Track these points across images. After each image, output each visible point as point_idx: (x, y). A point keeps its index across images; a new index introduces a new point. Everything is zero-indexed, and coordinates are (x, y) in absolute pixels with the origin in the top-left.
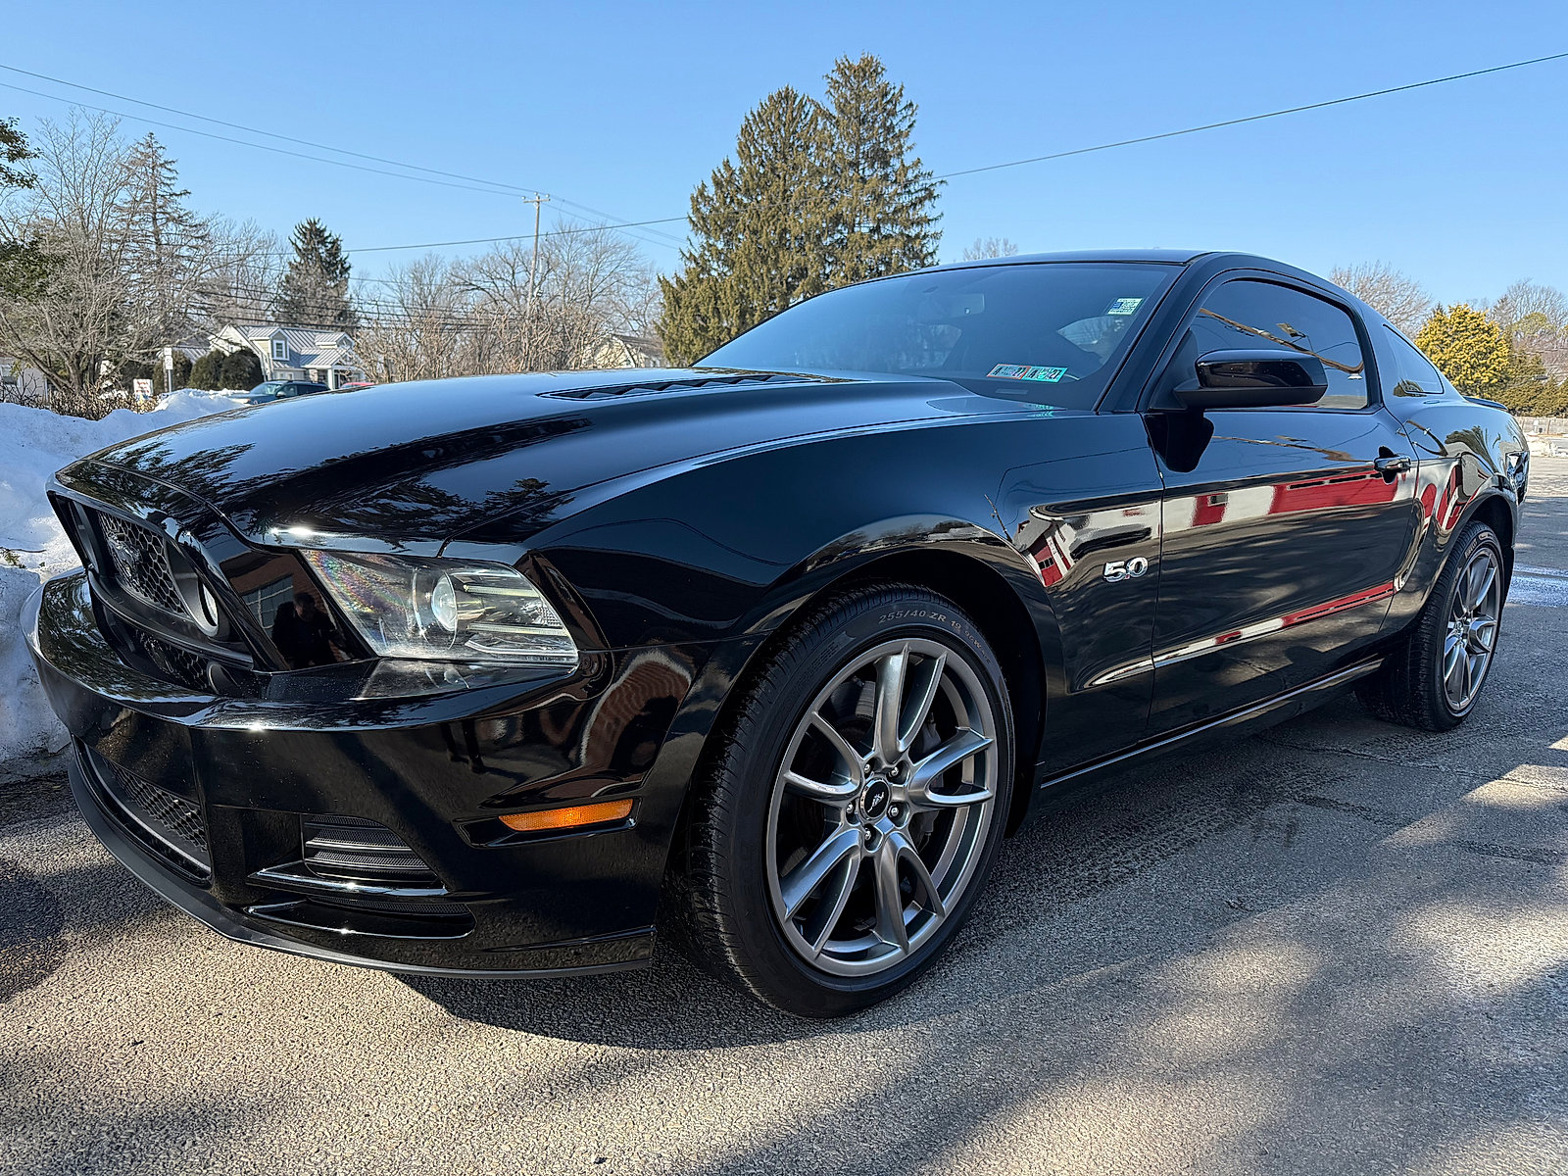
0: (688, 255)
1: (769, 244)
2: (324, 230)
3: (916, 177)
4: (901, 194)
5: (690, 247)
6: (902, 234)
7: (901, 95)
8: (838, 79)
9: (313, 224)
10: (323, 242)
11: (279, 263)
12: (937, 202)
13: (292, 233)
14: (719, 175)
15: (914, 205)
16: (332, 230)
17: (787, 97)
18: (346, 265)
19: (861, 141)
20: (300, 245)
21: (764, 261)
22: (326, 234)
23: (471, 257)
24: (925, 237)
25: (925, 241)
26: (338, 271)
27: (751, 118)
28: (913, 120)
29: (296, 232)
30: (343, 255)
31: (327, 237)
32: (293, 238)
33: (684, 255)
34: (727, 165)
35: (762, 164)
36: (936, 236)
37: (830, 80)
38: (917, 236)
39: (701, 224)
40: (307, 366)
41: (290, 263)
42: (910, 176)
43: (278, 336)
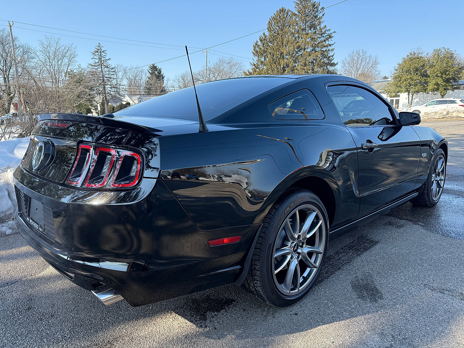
0: (252, 64)
1: (277, 57)
2: (157, 66)
3: (325, 31)
4: (320, 37)
5: (253, 61)
6: (320, 50)
7: (320, 5)
8: (298, 2)
9: (153, 65)
10: (156, 70)
11: (145, 76)
12: (332, 39)
14: (261, 38)
15: (325, 41)
16: (159, 66)
17: (282, 10)
18: (163, 76)
19: (307, 22)
20: (150, 71)
21: (275, 63)
22: (157, 68)
23: (197, 71)
24: (329, 50)
25: (329, 52)
26: (161, 78)
27: (271, 18)
28: (323, 13)
30: (162, 73)
32: (148, 69)
33: (251, 64)
34: (264, 34)
35: (275, 33)
36: (332, 50)
37: (296, 3)
38: (326, 50)
39: (256, 53)
41: (148, 77)
42: (323, 31)
43: (140, 98)
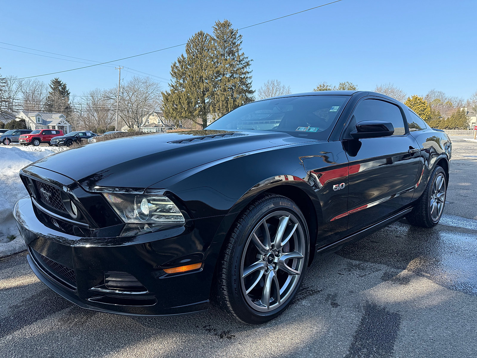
0: (171, 85)
1: (197, 80)
2: (61, 81)
3: (243, 59)
4: (239, 64)
5: (172, 82)
6: (239, 77)
7: (237, 33)
8: (216, 28)
9: (57, 79)
10: (60, 85)
11: (46, 91)
12: (250, 67)
13: (50, 82)
14: (180, 59)
15: (243, 68)
16: (63, 81)
17: (201, 34)
18: (69, 92)
19: (225, 48)
20: (53, 86)
21: (194, 86)
22: (61, 83)
23: (109, 89)
24: (247, 78)
25: (247, 79)
26: (66, 95)
27: (189, 41)
28: (241, 40)
29: (51, 83)
30: (67, 89)
31: (62, 84)
32: (50, 84)
33: (170, 85)
34: (182, 56)
35: (193, 55)
36: (250, 78)
37: (214, 28)
38: (244, 77)
39: (174, 74)
40: (48, 125)
41: (49, 92)
42: (241, 58)
43: (38, 115)
